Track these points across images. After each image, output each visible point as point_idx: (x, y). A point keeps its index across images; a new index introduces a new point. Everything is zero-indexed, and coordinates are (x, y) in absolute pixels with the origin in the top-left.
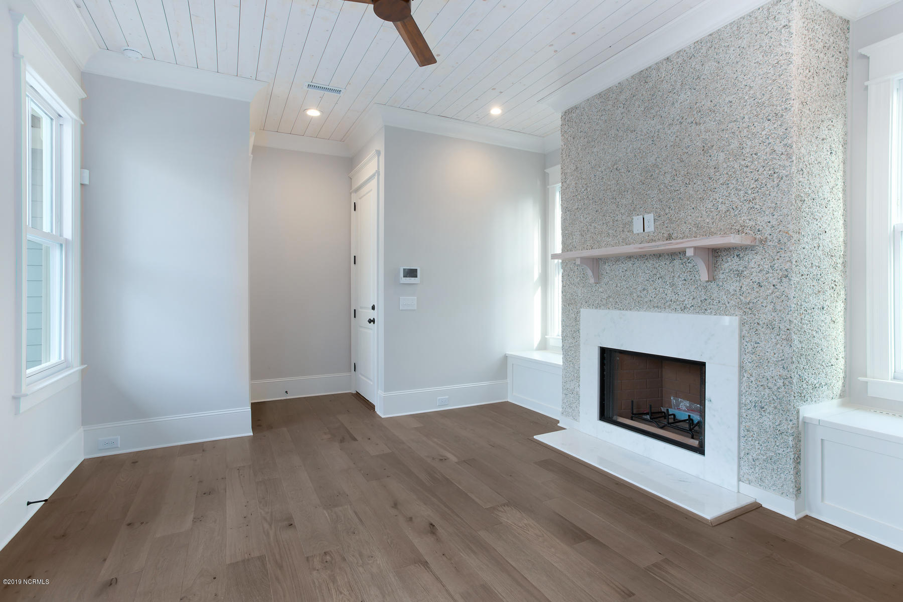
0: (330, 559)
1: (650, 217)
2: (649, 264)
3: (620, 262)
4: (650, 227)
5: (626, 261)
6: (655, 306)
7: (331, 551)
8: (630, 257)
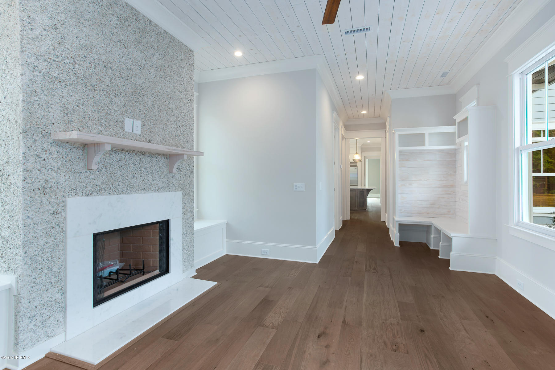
0: (393, 346)
1: (138, 123)
2: (137, 158)
3: (113, 153)
4: (138, 131)
5: (119, 153)
6: (142, 189)
7: (391, 351)
8: (123, 150)
